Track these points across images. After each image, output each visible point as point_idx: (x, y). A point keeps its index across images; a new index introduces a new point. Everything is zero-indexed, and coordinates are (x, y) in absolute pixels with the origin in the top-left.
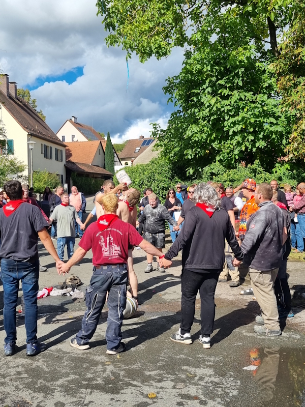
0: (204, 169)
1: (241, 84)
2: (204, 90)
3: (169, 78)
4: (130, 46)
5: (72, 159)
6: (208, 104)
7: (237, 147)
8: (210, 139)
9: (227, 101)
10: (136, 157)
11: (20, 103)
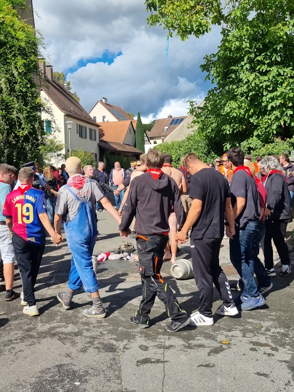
0: (242, 143)
1: (279, 59)
2: (242, 66)
3: (207, 56)
4: (172, 24)
5: (104, 138)
6: (246, 80)
7: (275, 122)
8: (248, 114)
9: (265, 77)
10: (165, 136)
11: (56, 86)
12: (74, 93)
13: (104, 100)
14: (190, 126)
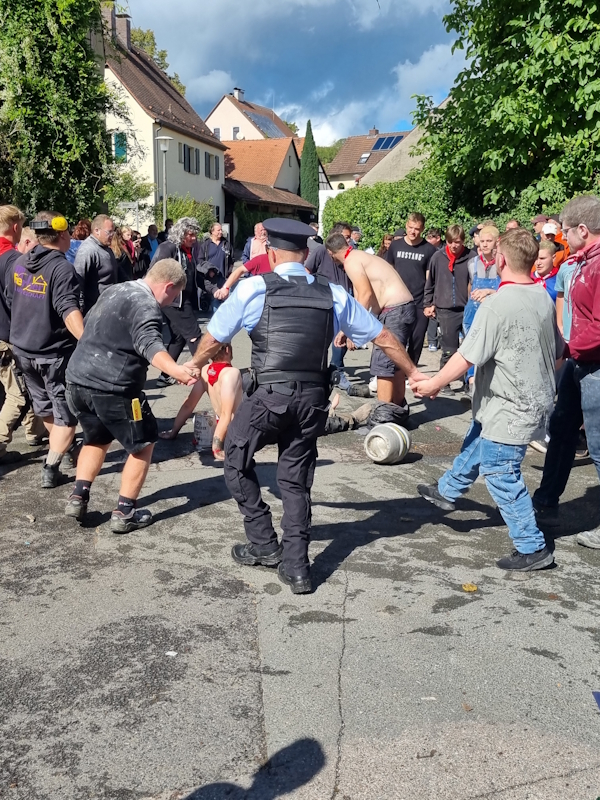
0: (523, 191)
2: (537, 22)
5: (234, 175)
6: (541, 51)
9: (583, 44)
10: (363, 173)
11: (138, 60)
12: (173, 76)
13: (236, 93)
14: (415, 151)
